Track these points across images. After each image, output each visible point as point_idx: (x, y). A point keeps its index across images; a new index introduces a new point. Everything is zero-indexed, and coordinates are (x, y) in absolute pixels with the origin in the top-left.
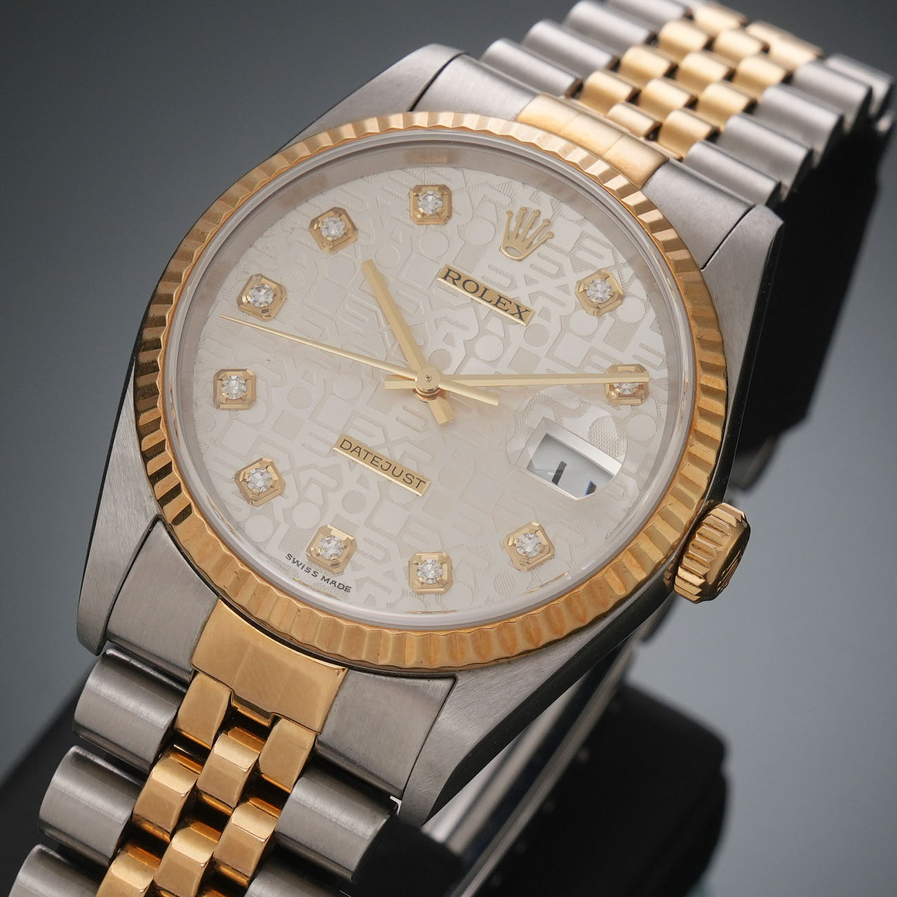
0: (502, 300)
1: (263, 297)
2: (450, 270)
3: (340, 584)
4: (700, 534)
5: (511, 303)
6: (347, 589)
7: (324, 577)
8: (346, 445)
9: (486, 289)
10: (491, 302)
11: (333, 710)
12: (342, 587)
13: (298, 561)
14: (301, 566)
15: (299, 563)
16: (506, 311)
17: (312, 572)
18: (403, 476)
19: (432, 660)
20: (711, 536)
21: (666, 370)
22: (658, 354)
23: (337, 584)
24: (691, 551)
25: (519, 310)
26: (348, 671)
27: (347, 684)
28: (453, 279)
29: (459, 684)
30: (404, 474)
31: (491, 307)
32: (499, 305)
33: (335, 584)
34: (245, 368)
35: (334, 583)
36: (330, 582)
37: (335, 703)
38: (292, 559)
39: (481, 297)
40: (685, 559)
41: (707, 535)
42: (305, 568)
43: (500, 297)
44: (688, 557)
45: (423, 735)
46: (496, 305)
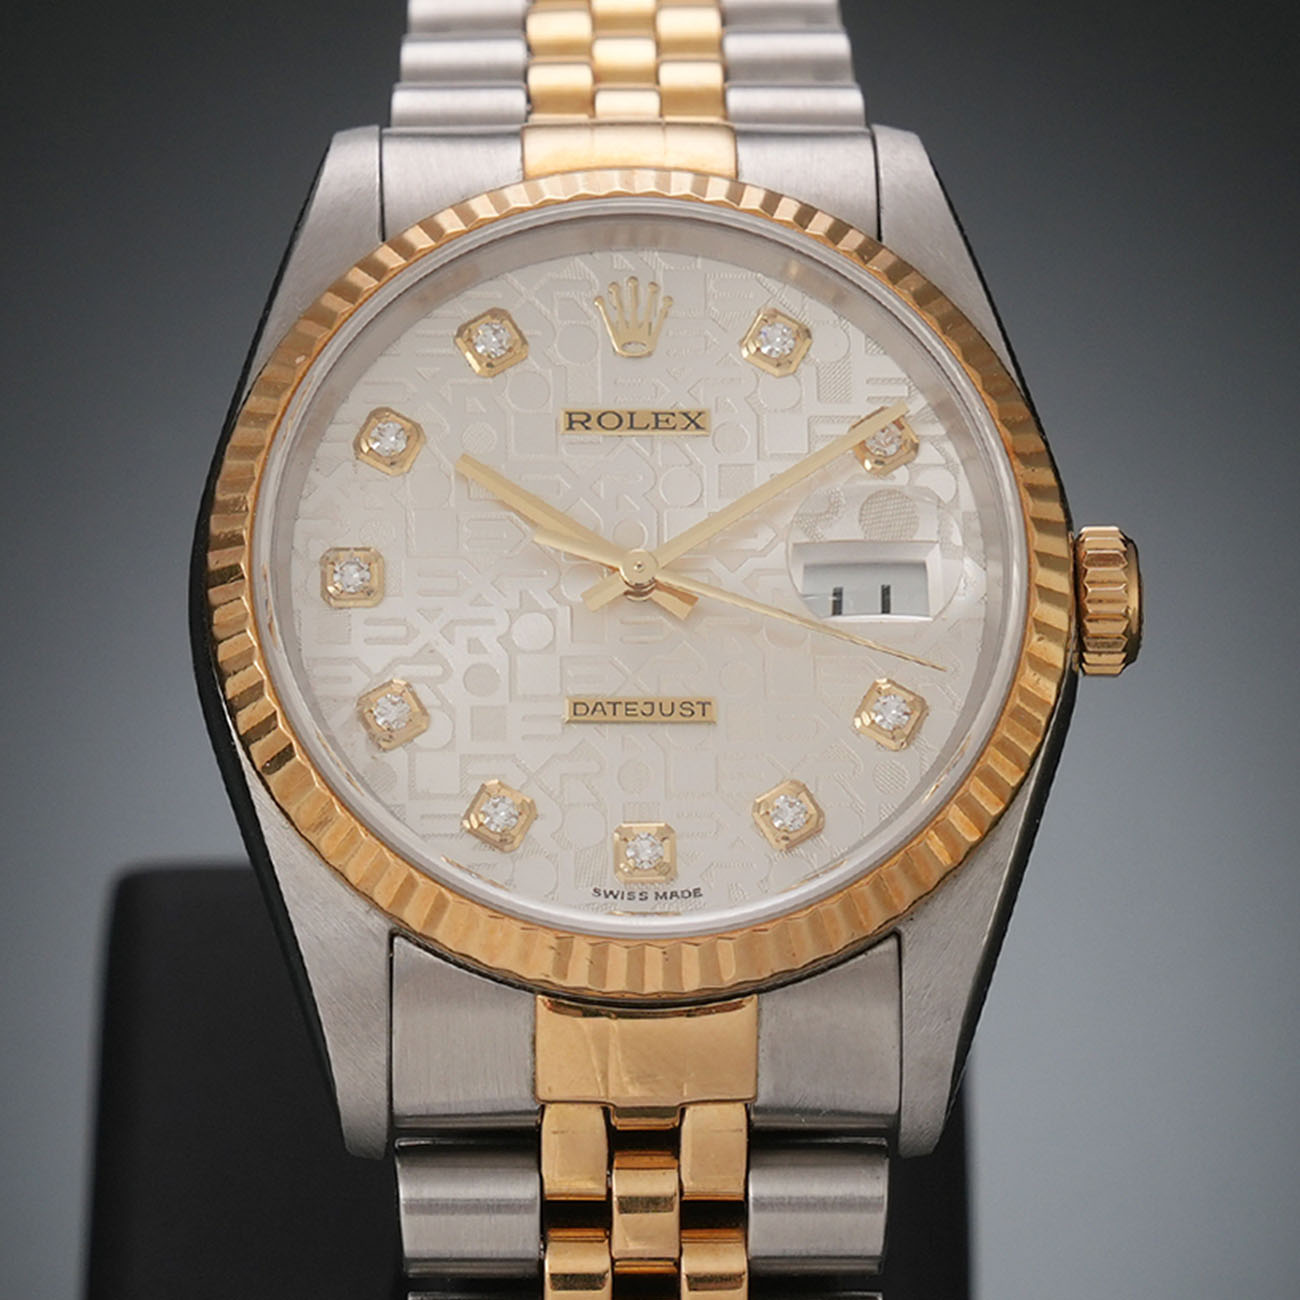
0: (660, 417)
1: (354, 576)
2: (570, 414)
3: (683, 892)
4: (1091, 583)
5: (673, 414)
6: (697, 893)
7: (657, 894)
8: (581, 709)
9: (632, 414)
10: (648, 426)
11: (761, 1060)
12: (686, 894)
13: (611, 893)
14: (619, 897)
15: (615, 893)
16: (674, 428)
17: (637, 896)
18: (678, 709)
19: (865, 924)
20: (1106, 578)
21: (920, 396)
22: (898, 381)
23: (679, 894)
24: (1091, 609)
25: (689, 418)
26: (758, 998)
27: (765, 1015)
28: (583, 423)
29: (907, 938)
30: (677, 706)
31: (651, 433)
32: (661, 425)
33: (676, 895)
34: (387, 680)
35: (674, 894)
36: (669, 895)
37: (761, 1048)
38: (602, 893)
39: (632, 427)
40: (1089, 625)
41: (1100, 578)
42: (626, 896)
43: (656, 415)
44: (1090, 621)
45: (895, 1029)
46: (657, 427)
